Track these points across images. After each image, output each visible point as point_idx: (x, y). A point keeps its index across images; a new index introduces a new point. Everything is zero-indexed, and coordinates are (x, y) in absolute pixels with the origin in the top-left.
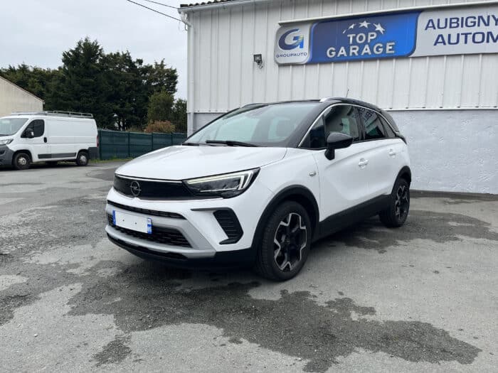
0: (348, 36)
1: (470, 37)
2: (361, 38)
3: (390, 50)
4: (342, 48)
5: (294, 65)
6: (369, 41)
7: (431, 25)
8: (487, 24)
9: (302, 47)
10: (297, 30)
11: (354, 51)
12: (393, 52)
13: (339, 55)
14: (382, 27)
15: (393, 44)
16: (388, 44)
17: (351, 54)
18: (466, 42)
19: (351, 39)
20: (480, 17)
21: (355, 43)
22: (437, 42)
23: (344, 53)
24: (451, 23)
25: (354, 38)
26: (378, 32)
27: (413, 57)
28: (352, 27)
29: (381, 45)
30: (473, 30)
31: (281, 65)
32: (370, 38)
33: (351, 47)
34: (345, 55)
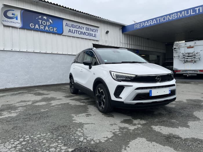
0: (39, 20)
1: (77, 32)
2: (44, 23)
3: (55, 30)
4: (37, 25)
5: (13, 27)
6: (48, 25)
7: (67, 25)
8: (81, 29)
9: (17, 19)
10: (14, 10)
11: (42, 28)
12: (56, 31)
13: (36, 28)
14: (52, 21)
15: (56, 28)
16: (54, 28)
17: (41, 29)
18: (77, 33)
19: (40, 22)
20: (79, 26)
21: (42, 24)
22: (69, 32)
23: (38, 27)
24: (72, 26)
25: (42, 22)
26: (50, 22)
27: (63, 35)
28: (40, 17)
29: (52, 28)
30: (78, 30)
31: (4, 26)
32: (48, 24)
33: (41, 26)
34: (39, 28)
